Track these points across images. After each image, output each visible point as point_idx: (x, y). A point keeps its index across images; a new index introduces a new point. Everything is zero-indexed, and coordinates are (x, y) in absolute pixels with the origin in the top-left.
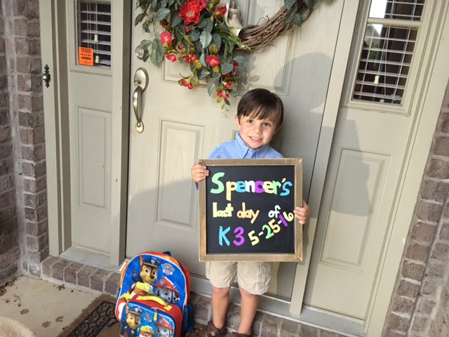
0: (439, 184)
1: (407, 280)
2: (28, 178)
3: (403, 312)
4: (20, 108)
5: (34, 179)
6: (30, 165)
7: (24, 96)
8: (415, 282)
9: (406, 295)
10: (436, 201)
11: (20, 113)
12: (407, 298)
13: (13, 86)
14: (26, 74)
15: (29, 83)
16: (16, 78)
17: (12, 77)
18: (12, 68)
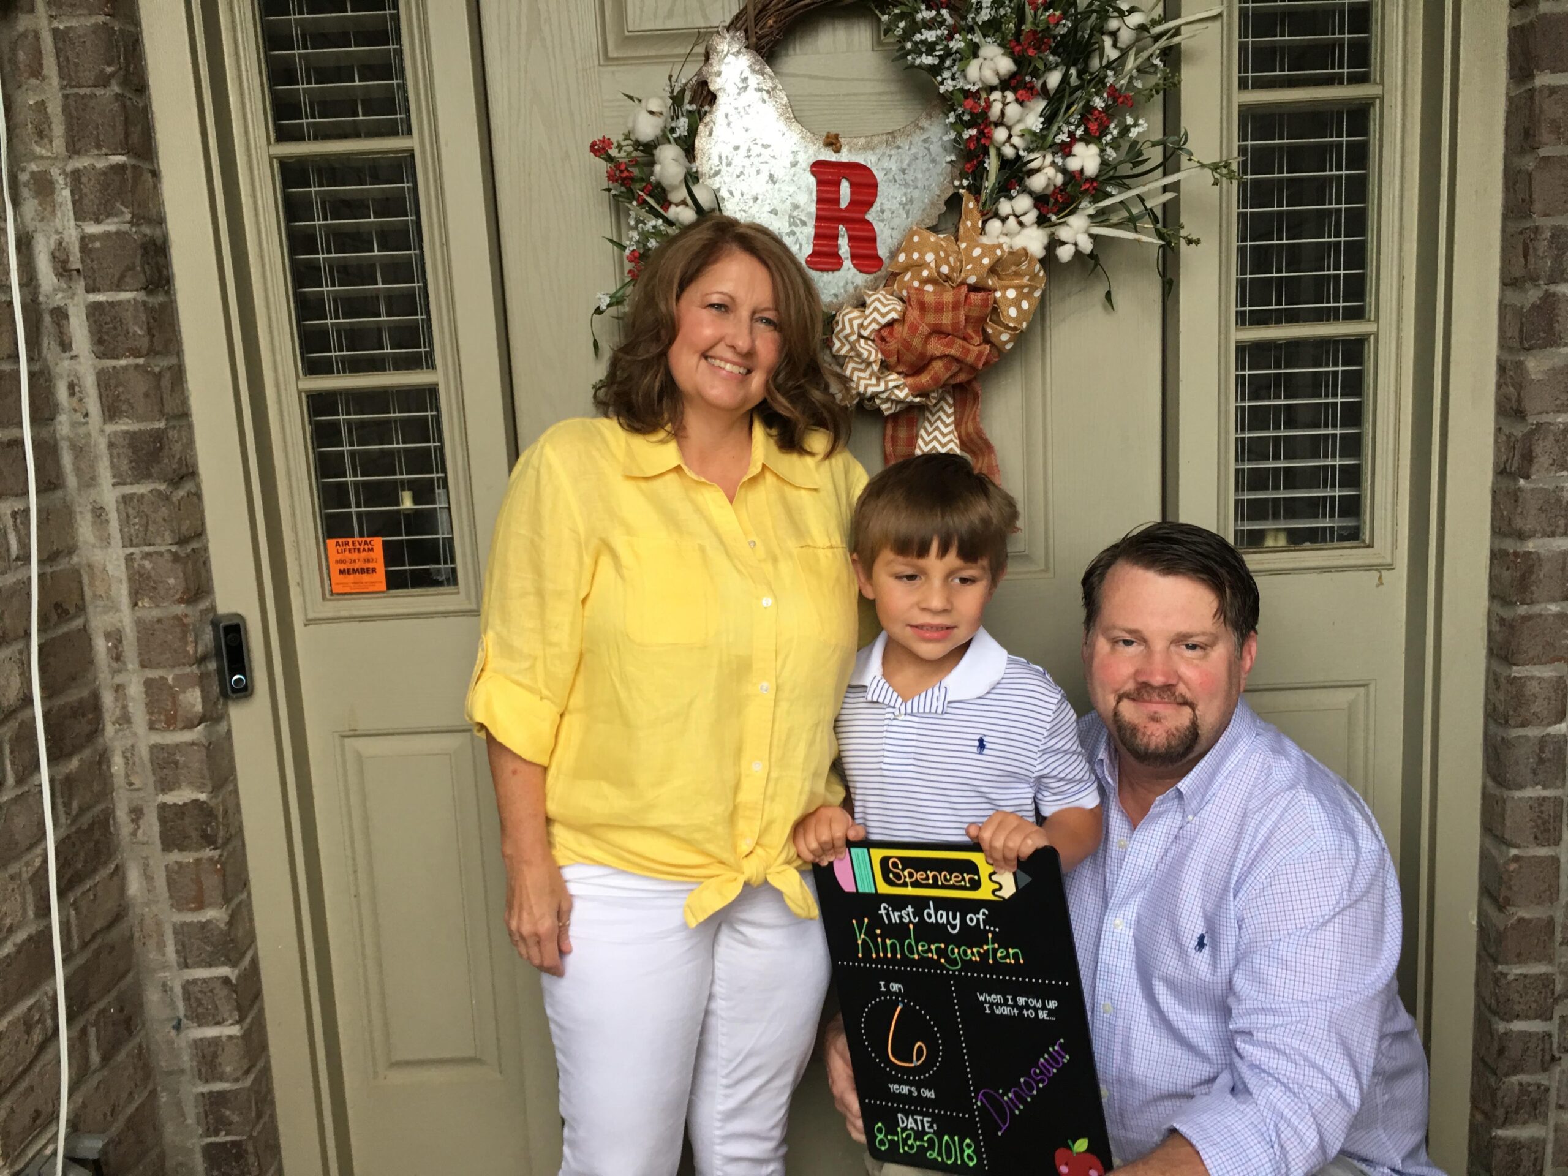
0: (1543, 741)
1: (1518, 1026)
2: (211, 1032)
3: (1525, 1123)
4: (163, 791)
5: (235, 1030)
6: (218, 985)
7: (178, 746)
8: (1535, 1026)
9: (1522, 1071)
10: (1545, 787)
11: (163, 807)
12: (1524, 1078)
13: (125, 719)
14: (178, 671)
15: (193, 699)
16: (135, 689)
17: (119, 688)
18: (118, 658)
